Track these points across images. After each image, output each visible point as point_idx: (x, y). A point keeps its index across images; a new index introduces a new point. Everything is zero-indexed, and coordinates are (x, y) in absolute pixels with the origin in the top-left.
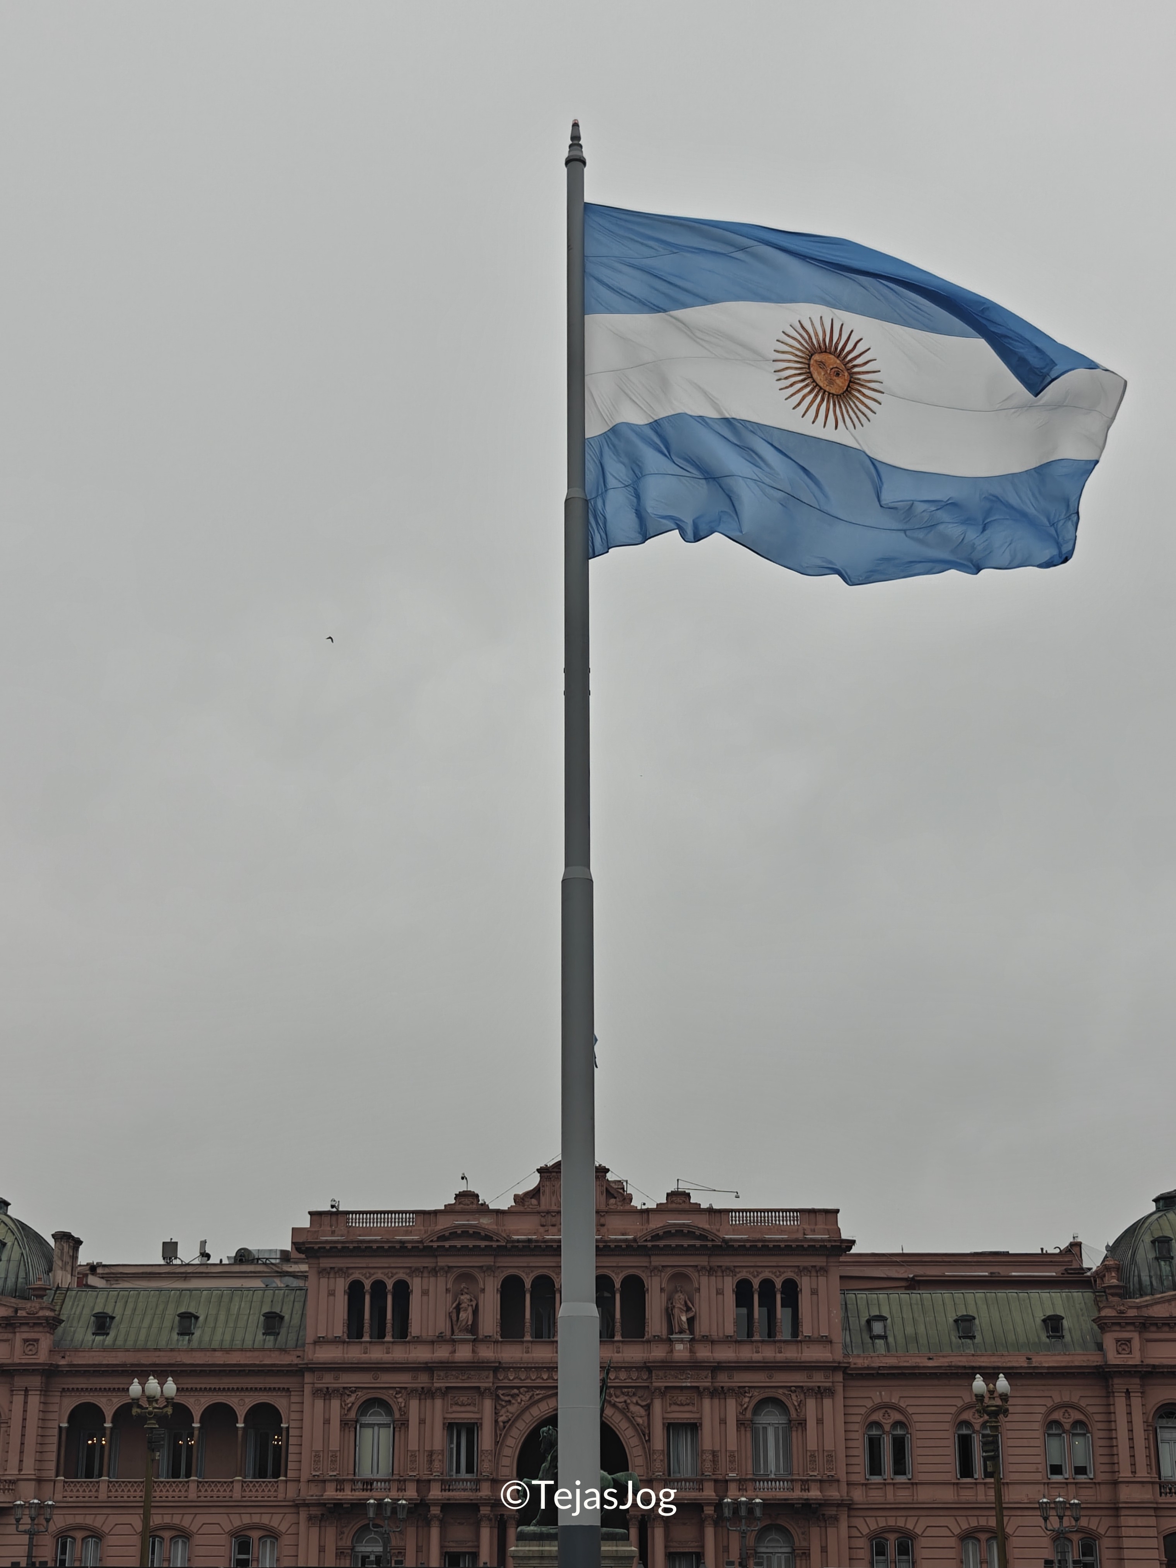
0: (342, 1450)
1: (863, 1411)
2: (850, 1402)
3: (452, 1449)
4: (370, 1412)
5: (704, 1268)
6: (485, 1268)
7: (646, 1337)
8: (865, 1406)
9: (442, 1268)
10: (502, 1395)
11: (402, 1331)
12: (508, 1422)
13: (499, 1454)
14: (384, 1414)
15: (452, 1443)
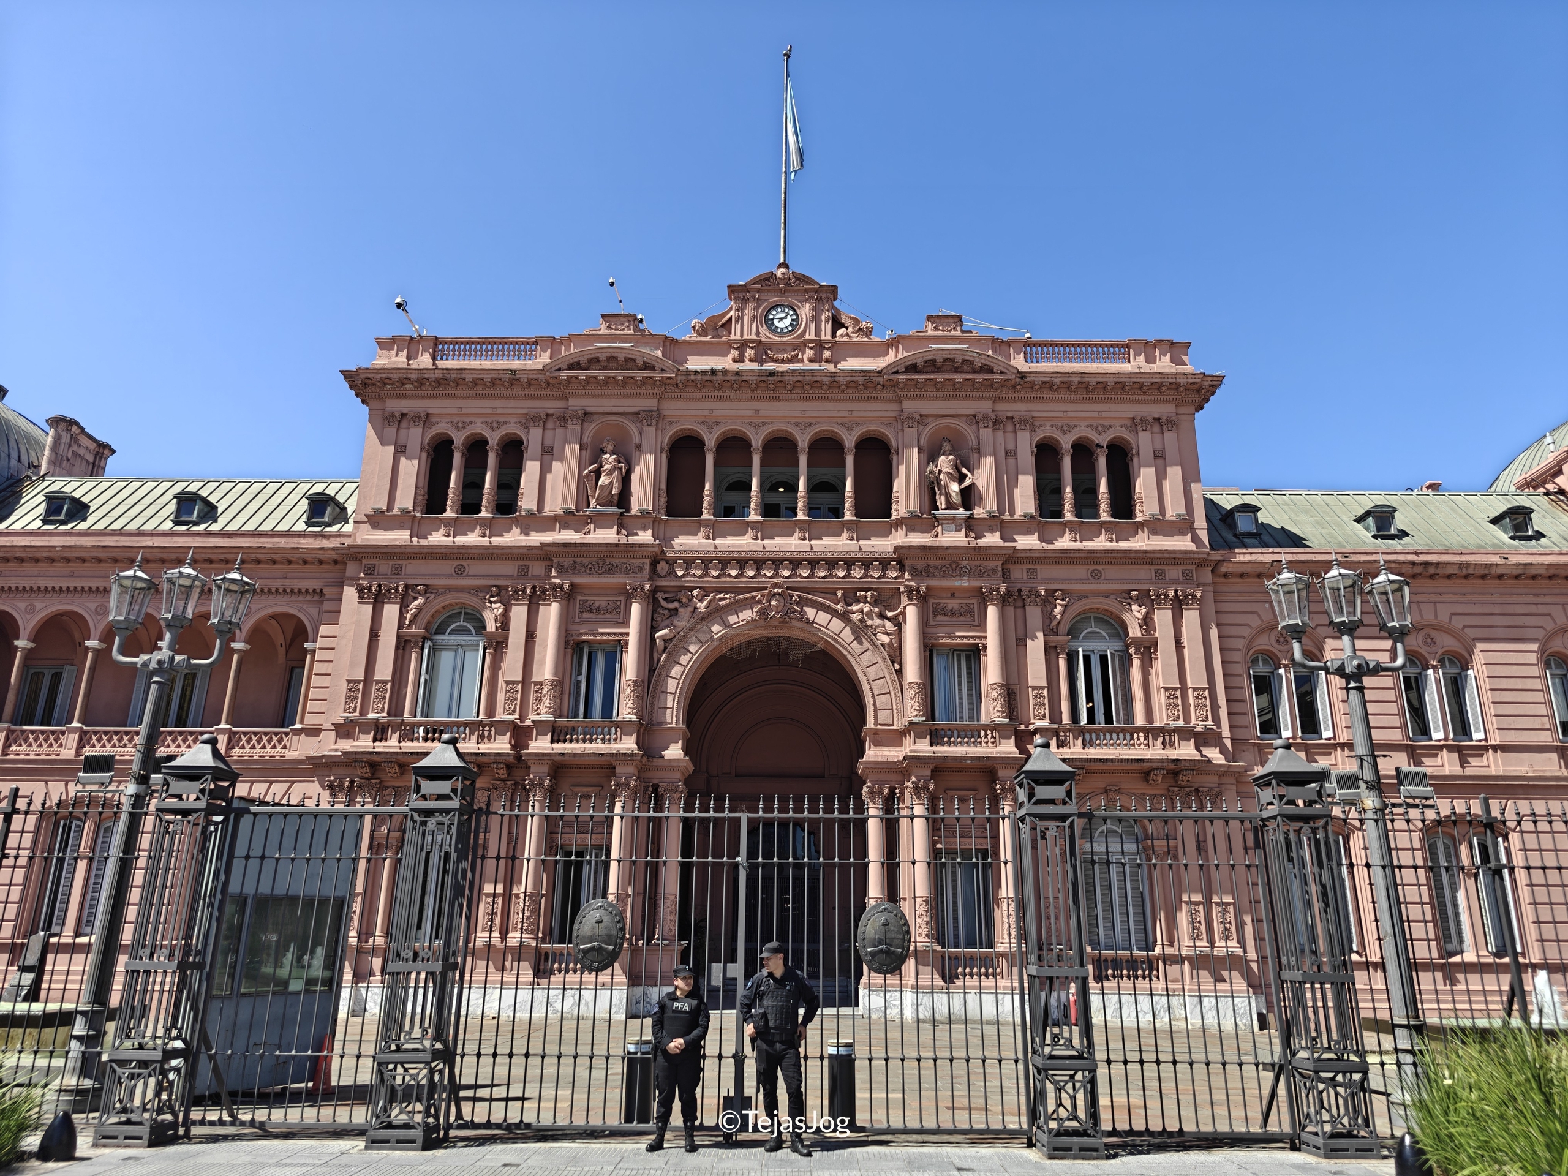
0: (397, 682)
1: (1246, 632)
2: (1227, 619)
3: (579, 682)
4: (451, 627)
5: (985, 418)
6: (643, 415)
7: (894, 516)
8: (1248, 625)
9: (574, 416)
10: (665, 599)
11: (506, 505)
12: (671, 640)
13: (655, 689)
14: (473, 630)
15: (579, 673)
